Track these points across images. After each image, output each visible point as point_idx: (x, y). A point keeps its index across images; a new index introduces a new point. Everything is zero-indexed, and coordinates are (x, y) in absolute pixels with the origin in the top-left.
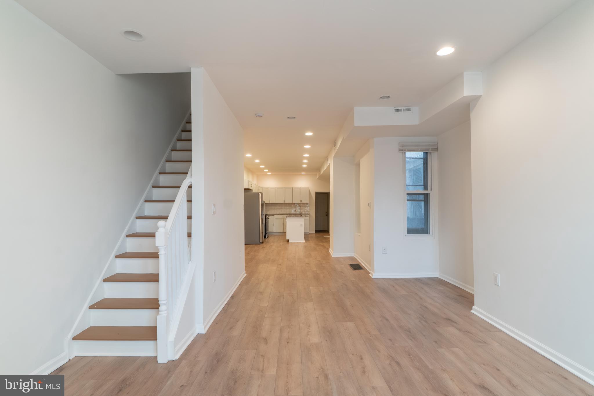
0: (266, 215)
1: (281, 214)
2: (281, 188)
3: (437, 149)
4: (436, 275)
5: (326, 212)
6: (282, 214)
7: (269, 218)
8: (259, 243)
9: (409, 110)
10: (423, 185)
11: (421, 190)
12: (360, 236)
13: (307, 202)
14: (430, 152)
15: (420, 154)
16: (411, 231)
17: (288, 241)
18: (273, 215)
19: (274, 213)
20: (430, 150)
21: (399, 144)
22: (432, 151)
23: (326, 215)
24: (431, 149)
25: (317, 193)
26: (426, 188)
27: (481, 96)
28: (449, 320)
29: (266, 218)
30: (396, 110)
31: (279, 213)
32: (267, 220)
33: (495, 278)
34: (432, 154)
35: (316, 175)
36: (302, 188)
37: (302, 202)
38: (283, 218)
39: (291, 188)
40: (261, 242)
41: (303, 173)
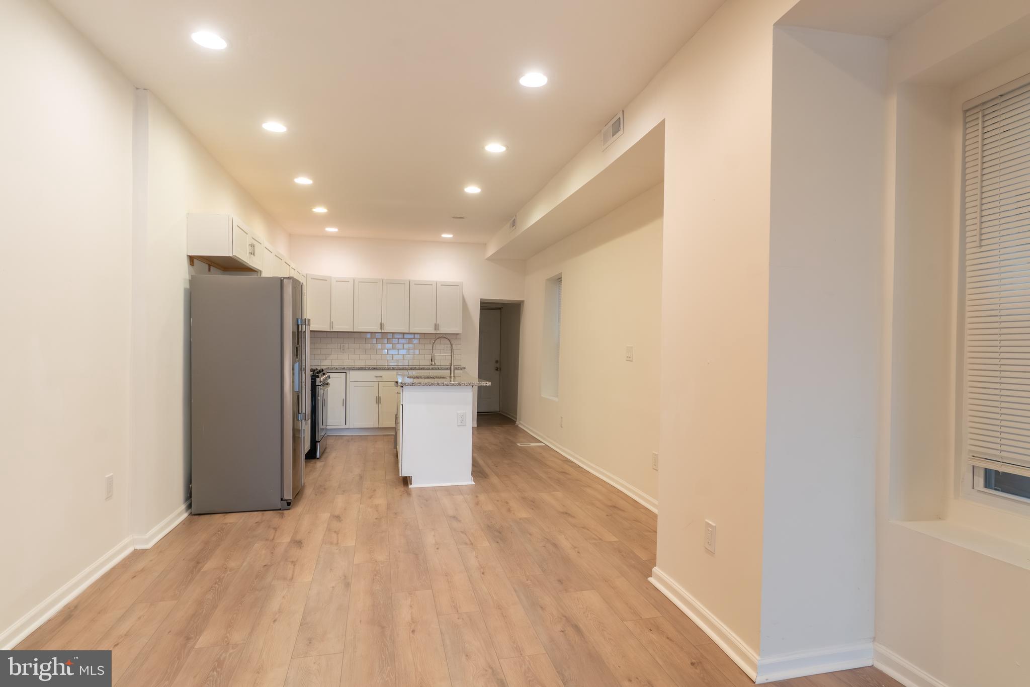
0: (316, 374)
1: (369, 369)
2: (374, 282)
5: (497, 362)
6: (374, 369)
7: (329, 381)
8: (279, 504)
13: (457, 329)
17: (406, 481)
18: (344, 370)
19: (348, 363)
23: (497, 369)
29: (318, 383)
31: (361, 364)
32: (320, 391)
35: (484, 245)
36: (442, 285)
37: (438, 330)
38: (379, 379)
39: (405, 284)
40: (287, 500)
41: (447, 236)
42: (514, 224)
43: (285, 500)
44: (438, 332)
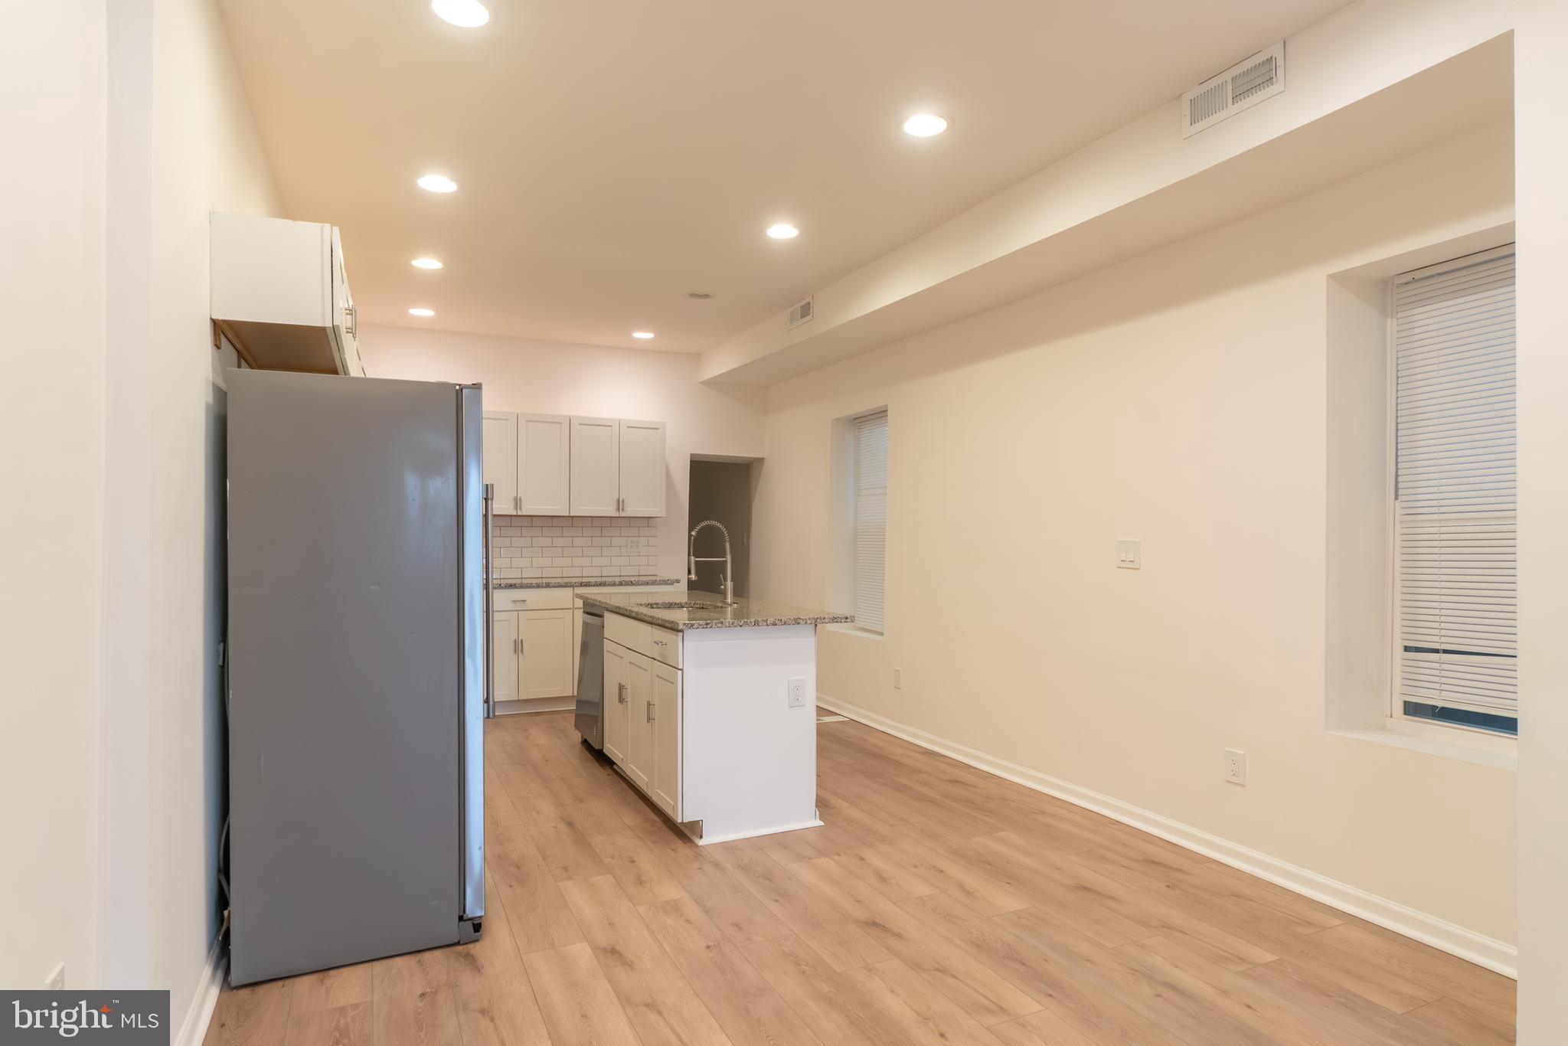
1: (500, 587)
2: (503, 419)
6: (510, 586)
8: (455, 931)
13: (657, 509)
35: (696, 358)
36: (628, 427)
37: (623, 509)
38: (520, 606)
39: (560, 423)
40: (471, 919)
41: (644, 335)
42: (806, 310)
43: (468, 920)
44: (623, 514)
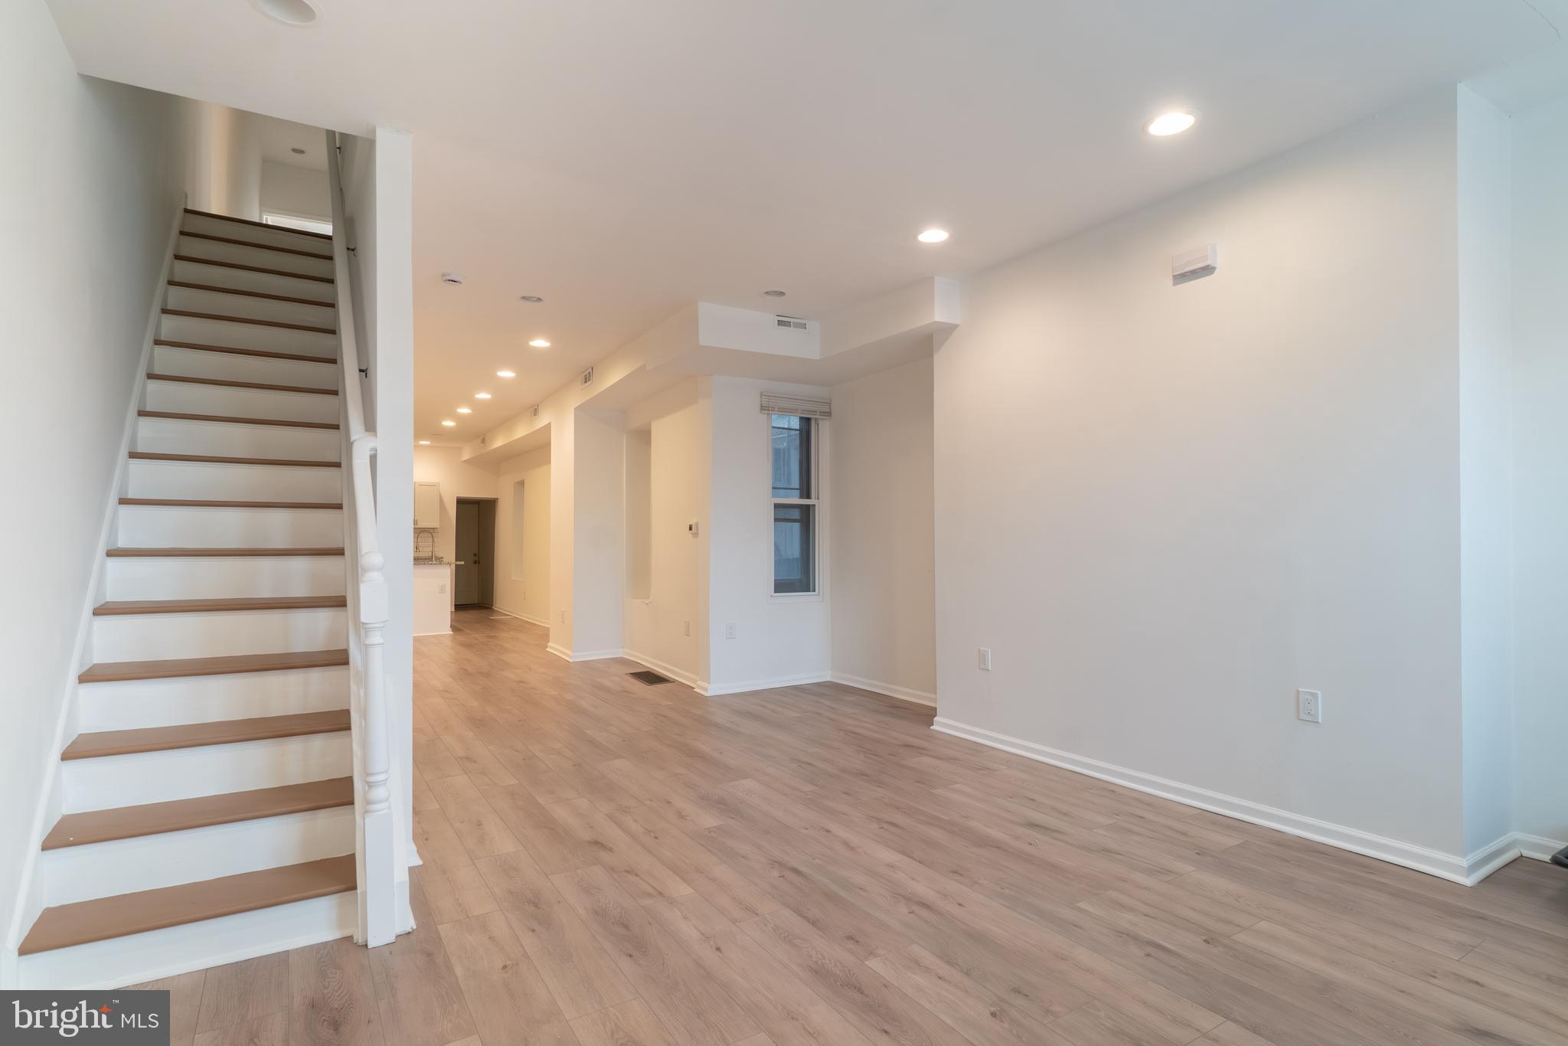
3: (829, 414)
4: (827, 676)
5: (475, 555)
9: (804, 326)
10: (798, 487)
11: (795, 500)
12: (647, 604)
13: (435, 524)
14: (816, 419)
15: (795, 423)
16: (781, 586)
20: (818, 414)
21: (761, 395)
22: (821, 417)
23: (475, 562)
24: (820, 412)
25: (461, 503)
26: (806, 492)
27: (957, 326)
28: (908, 746)
30: (780, 323)
33: (982, 658)
34: (820, 422)
35: (459, 449)
36: (419, 485)
